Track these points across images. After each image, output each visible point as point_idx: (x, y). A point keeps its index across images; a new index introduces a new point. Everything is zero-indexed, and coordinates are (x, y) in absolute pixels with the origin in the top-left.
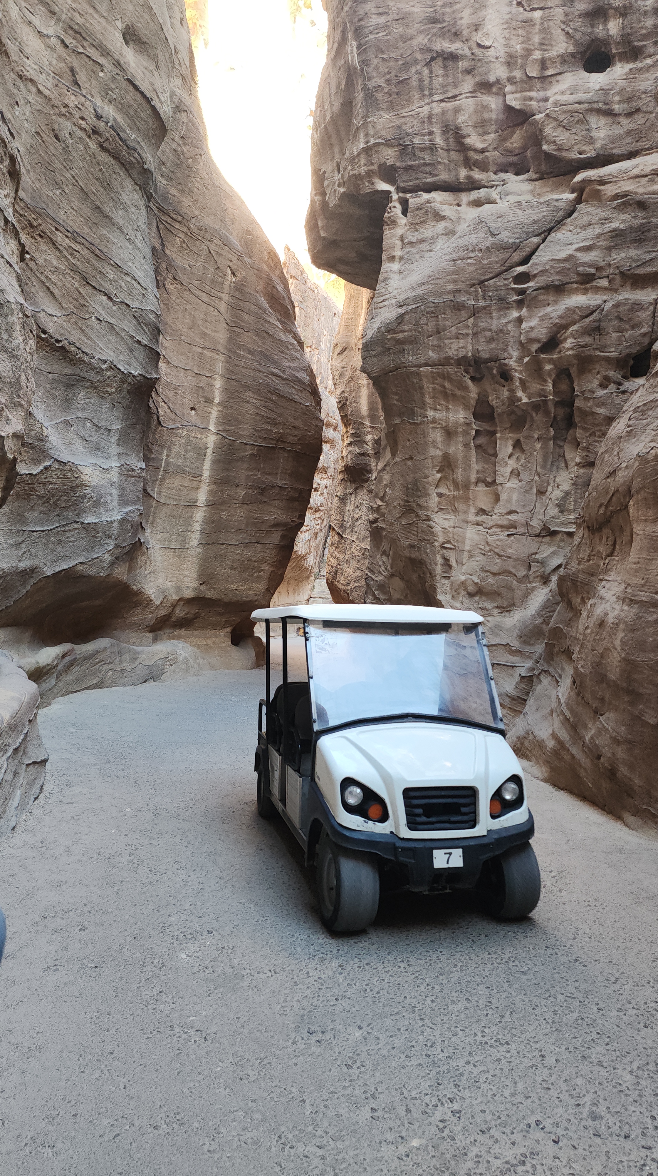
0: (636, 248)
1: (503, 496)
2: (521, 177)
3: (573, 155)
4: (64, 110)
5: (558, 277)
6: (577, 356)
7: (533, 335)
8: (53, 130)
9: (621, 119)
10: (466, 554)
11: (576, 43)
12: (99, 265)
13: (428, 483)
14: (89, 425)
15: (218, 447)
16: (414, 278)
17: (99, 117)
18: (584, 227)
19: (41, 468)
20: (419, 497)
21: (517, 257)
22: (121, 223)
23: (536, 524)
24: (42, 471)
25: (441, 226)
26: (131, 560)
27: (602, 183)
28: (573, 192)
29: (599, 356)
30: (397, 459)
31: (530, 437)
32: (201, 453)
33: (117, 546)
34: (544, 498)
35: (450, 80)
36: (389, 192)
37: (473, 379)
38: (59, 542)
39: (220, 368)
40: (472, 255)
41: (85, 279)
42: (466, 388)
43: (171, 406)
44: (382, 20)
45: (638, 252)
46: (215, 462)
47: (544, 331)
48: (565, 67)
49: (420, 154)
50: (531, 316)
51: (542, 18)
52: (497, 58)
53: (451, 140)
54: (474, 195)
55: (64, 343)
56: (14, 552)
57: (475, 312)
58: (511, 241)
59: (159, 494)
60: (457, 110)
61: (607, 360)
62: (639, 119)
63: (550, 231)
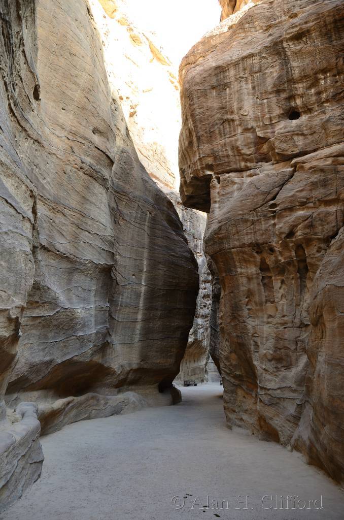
0: (323, 189)
1: (280, 308)
2: (268, 163)
3: (289, 153)
4: (68, 163)
5: (290, 204)
6: (304, 238)
7: (282, 230)
8: (63, 170)
9: (307, 137)
10: (264, 339)
11: (283, 109)
12: (84, 220)
13: (242, 304)
14: (80, 289)
15: (147, 292)
16: (225, 210)
17: (83, 162)
18: (299, 182)
19: (55, 312)
20: (238, 311)
21: (269, 197)
22: (94, 201)
23: (297, 321)
24: (55, 314)
25: (236, 186)
26: (104, 351)
27: (304, 163)
28: (292, 167)
29: (314, 238)
30: (226, 293)
31: (287, 278)
32: (138, 295)
33: (94, 346)
34: (299, 308)
35: (232, 129)
36: (211, 175)
37: (257, 252)
38: (65, 346)
39: (146, 255)
40: (249, 198)
41: (78, 226)
42: (254, 257)
43: (123, 275)
44: (201, 110)
45: (324, 190)
46: (145, 299)
47: (287, 228)
48: (280, 119)
49: (222, 159)
50: (280, 222)
51: (267, 102)
52: (250, 119)
53: (236, 152)
54: (249, 172)
55: (68, 255)
56: (41, 353)
57: (253, 223)
58: (266, 191)
59: (118, 317)
60: (236, 140)
61: (319, 239)
62: (316, 136)
63: (283, 185)
